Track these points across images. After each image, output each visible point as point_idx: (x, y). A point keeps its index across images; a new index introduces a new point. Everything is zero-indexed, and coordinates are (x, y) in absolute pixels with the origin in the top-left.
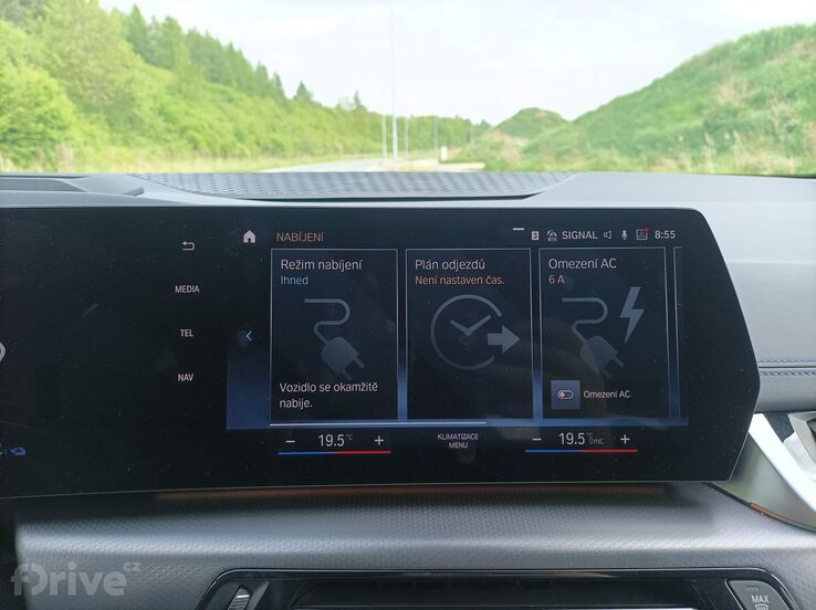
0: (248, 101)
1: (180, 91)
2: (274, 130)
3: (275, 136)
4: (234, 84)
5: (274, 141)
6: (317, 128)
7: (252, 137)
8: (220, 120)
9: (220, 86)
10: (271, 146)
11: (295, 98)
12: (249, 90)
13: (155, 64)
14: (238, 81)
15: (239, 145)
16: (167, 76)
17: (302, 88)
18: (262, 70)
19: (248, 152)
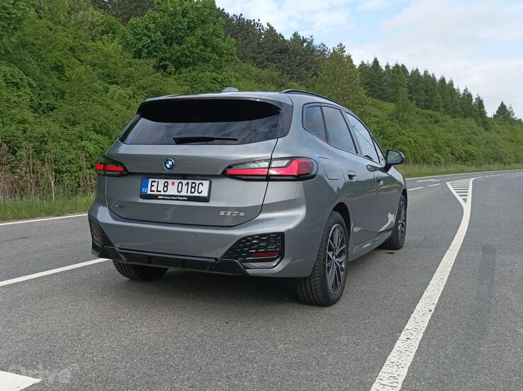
0: (451, 122)
1: (397, 118)
2: (470, 143)
3: (469, 148)
4: (442, 110)
5: (466, 152)
6: (512, 141)
7: (448, 149)
8: (425, 137)
9: (430, 112)
10: (464, 155)
11: (494, 116)
12: (454, 114)
13: (384, 99)
14: (444, 107)
15: (436, 154)
16: (390, 107)
17: (503, 107)
18: (468, 96)
19: (442, 160)
